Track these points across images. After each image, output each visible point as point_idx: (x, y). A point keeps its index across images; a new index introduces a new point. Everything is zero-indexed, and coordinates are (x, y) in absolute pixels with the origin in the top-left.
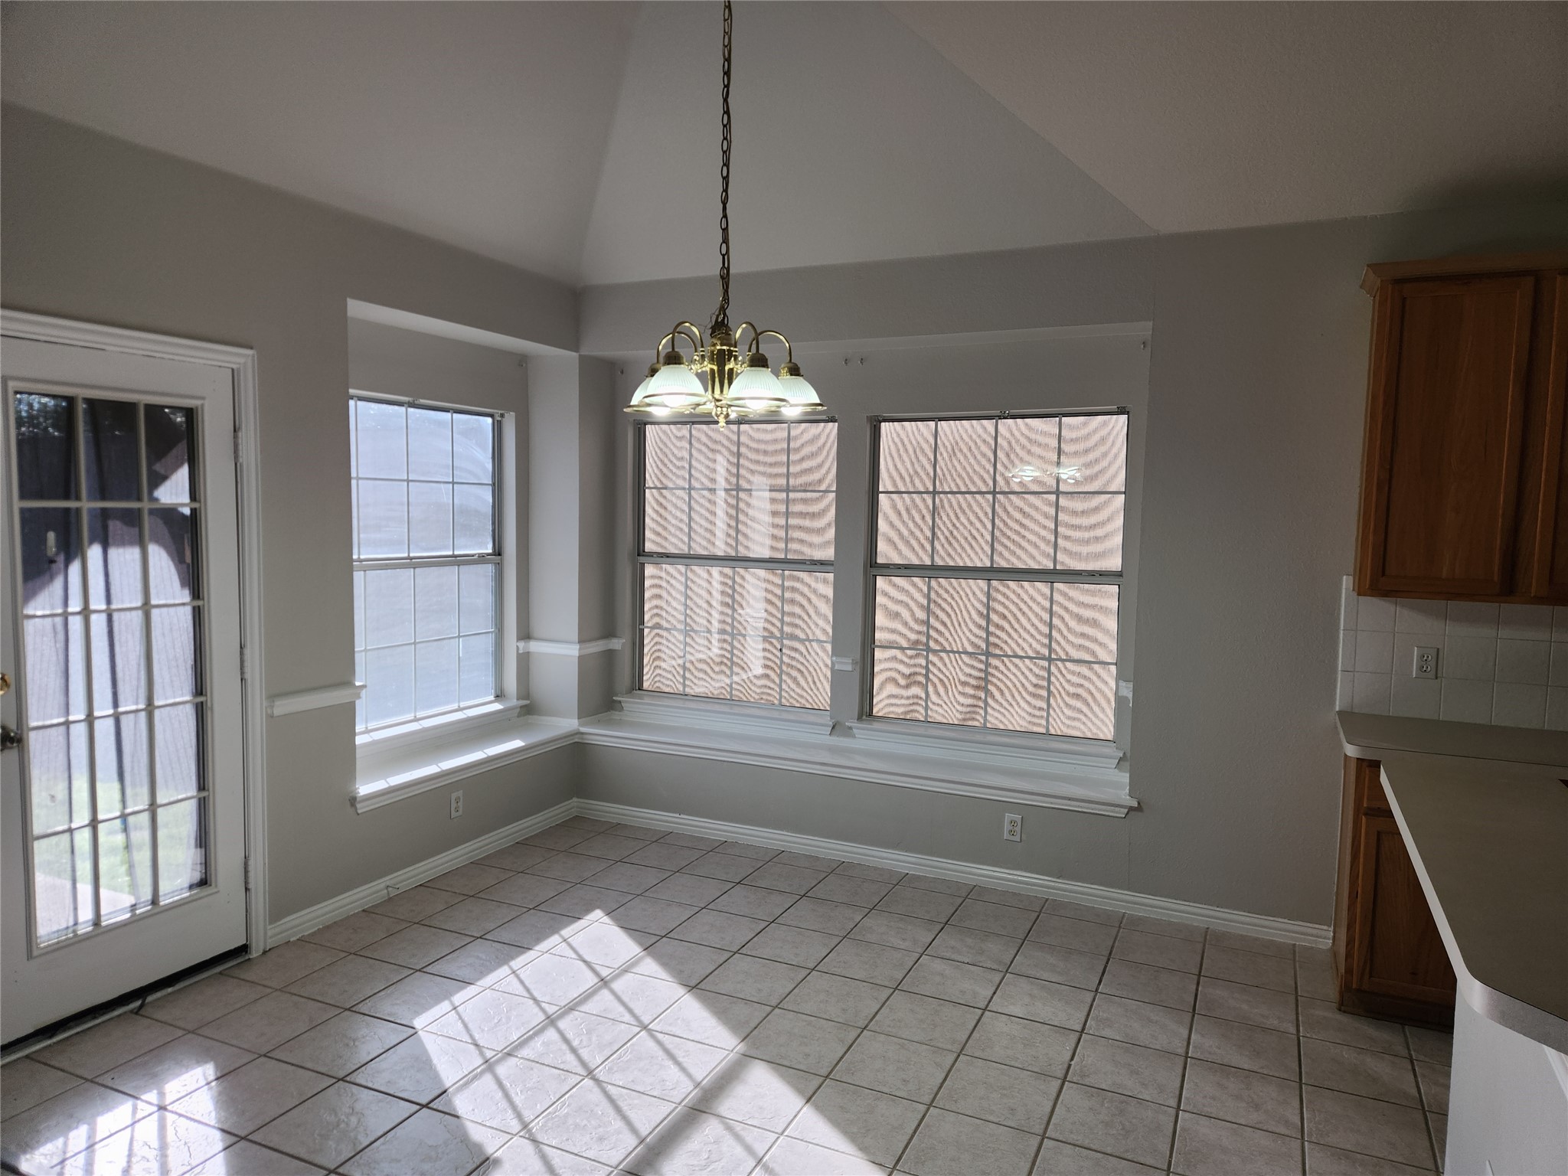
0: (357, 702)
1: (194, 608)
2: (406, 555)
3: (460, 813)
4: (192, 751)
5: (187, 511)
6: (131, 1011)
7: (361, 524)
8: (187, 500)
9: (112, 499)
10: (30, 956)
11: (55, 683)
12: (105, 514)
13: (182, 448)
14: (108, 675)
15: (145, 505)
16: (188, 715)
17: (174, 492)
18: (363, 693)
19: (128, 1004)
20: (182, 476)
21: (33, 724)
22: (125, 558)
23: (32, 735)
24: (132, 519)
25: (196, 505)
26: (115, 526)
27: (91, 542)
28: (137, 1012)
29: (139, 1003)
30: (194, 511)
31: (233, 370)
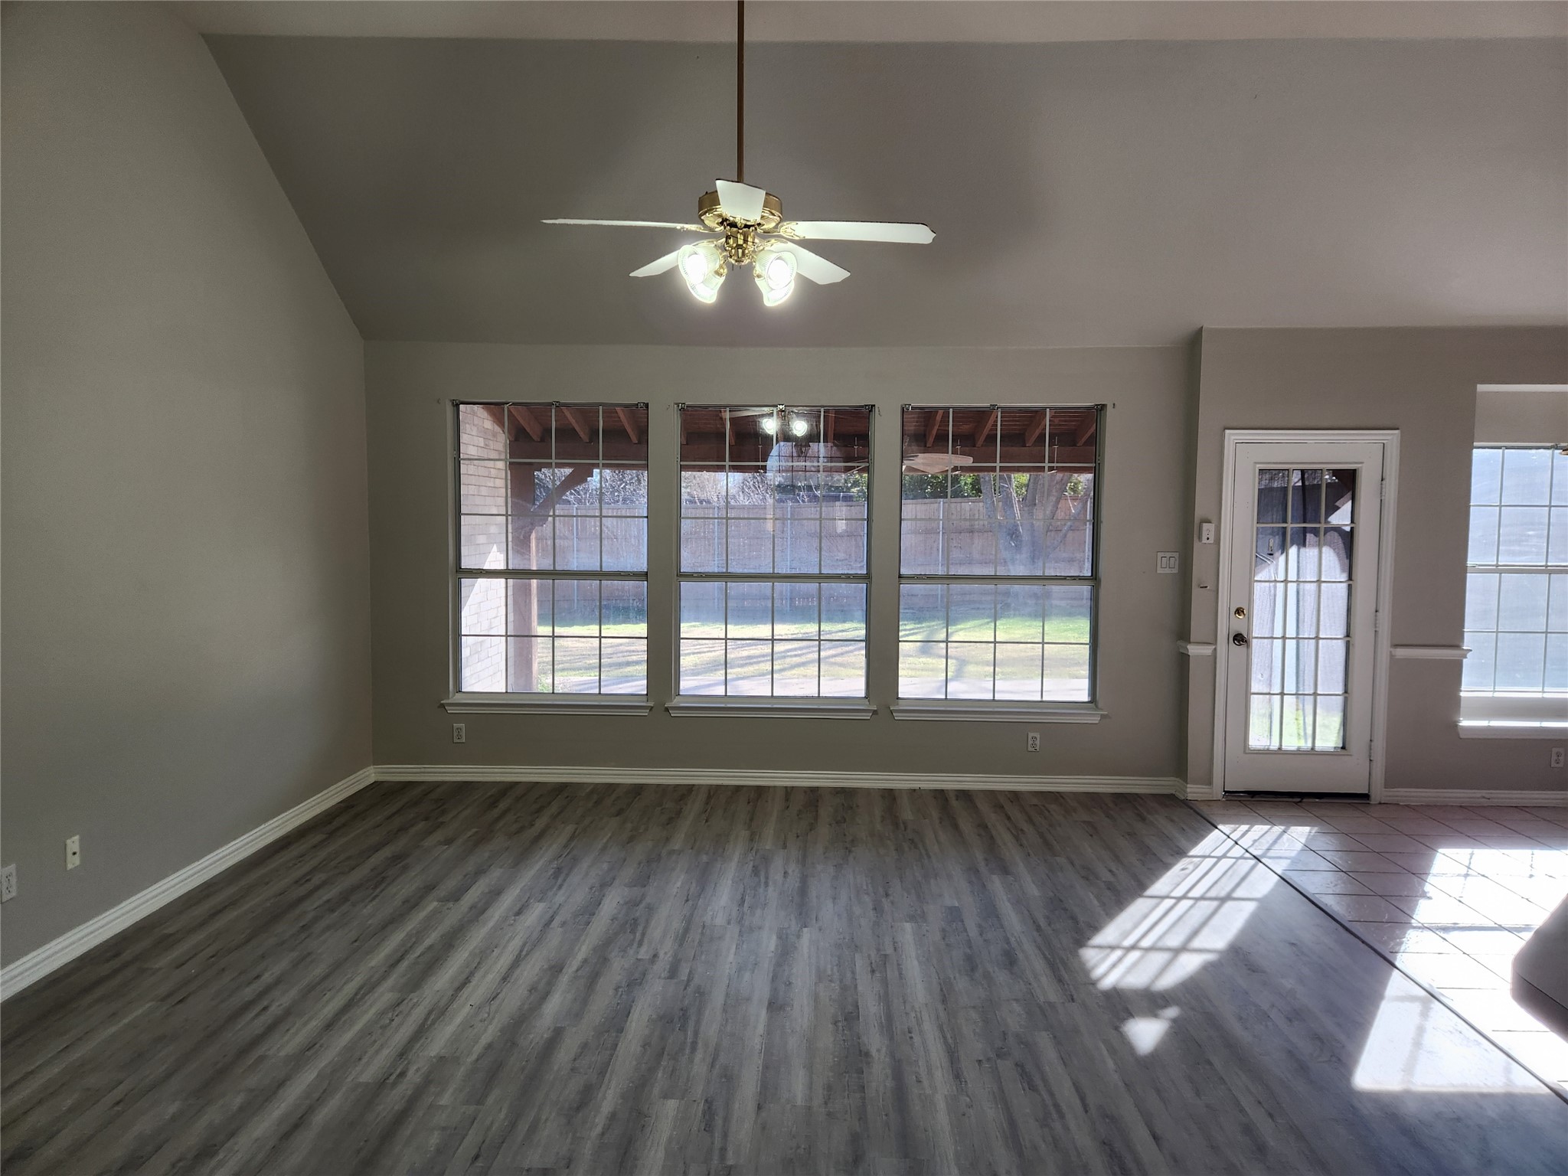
0: (1465, 660)
1: (1349, 585)
2: (1544, 564)
3: (1561, 765)
4: (1341, 668)
5: (1348, 529)
6: (1294, 802)
7: (1501, 539)
8: (1349, 522)
9: (1310, 522)
10: (1245, 752)
11: (1267, 616)
12: (1305, 531)
13: (1349, 495)
14: (1295, 617)
15: (1322, 526)
16: (1340, 646)
17: (1341, 518)
18: (1469, 655)
19: (1293, 798)
20: (1346, 508)
21: (1254, 635)
22: (1310, 553)
23: (1254, 641)
24: (1316, 532)
25: (1353, 525)
26: (1310, 537)
27: (1292, 545)
28: (1296, 803)
29: (1299, 800)
30: (1352, 528)
31: (1384, 444)
